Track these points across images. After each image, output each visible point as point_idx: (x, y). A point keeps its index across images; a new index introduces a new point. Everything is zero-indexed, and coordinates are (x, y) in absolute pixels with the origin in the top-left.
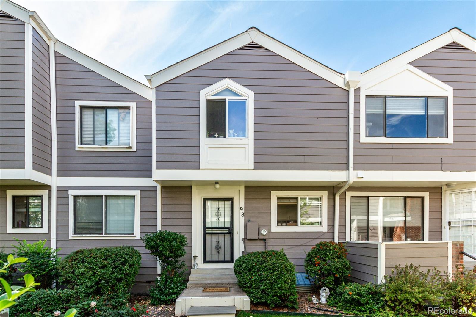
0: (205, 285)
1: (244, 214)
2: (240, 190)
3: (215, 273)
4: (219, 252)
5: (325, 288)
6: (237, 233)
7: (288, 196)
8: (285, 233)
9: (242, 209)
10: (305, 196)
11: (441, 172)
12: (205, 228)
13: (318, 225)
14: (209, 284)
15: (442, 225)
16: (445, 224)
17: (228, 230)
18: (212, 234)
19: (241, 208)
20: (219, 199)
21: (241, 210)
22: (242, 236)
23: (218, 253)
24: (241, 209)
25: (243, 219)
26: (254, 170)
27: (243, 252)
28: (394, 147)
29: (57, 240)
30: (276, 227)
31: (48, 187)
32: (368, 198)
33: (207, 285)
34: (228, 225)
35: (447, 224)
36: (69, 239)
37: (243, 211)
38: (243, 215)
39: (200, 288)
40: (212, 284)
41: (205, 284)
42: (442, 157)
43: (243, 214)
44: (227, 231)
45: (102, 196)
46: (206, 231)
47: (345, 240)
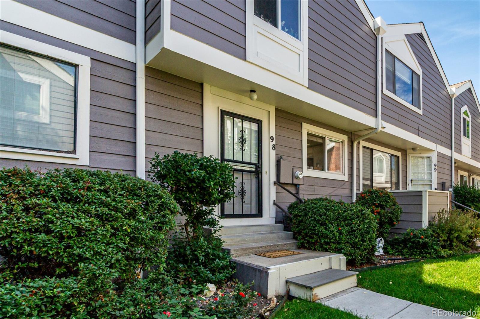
0: (257, 249)
1: (275, 147)
2: (269, 112)
3: (248, 233)
4: (244, 200)
5: (380, 238)
6: (266, 172)
7: (318, 133)
9: (273, 140)
10: (331, 137)
11: (417, 136)
12: (223, 159)
13: (340, 173)
14: (261, 247)
15: (407, 183)
16: (409, 182)
17: (255, 167)
20: (244, 118)
22: (273, 178)
23: (242, 201)
24: (272, 138)
25: (273, 153)
26: (308, 88)
27: (274, 200)
28: (399, 106)
30: (307, 169)
32: (372, 150)
33: (259, 250)
34: (254, 160)
35: (410, 182)
37: (274, 143)
38: (274, 149)
39: (249, 255)
40: (265, 247)
42: (419, 126)
43: (273, 147)
44: (252, 168)
47: (359, 191)
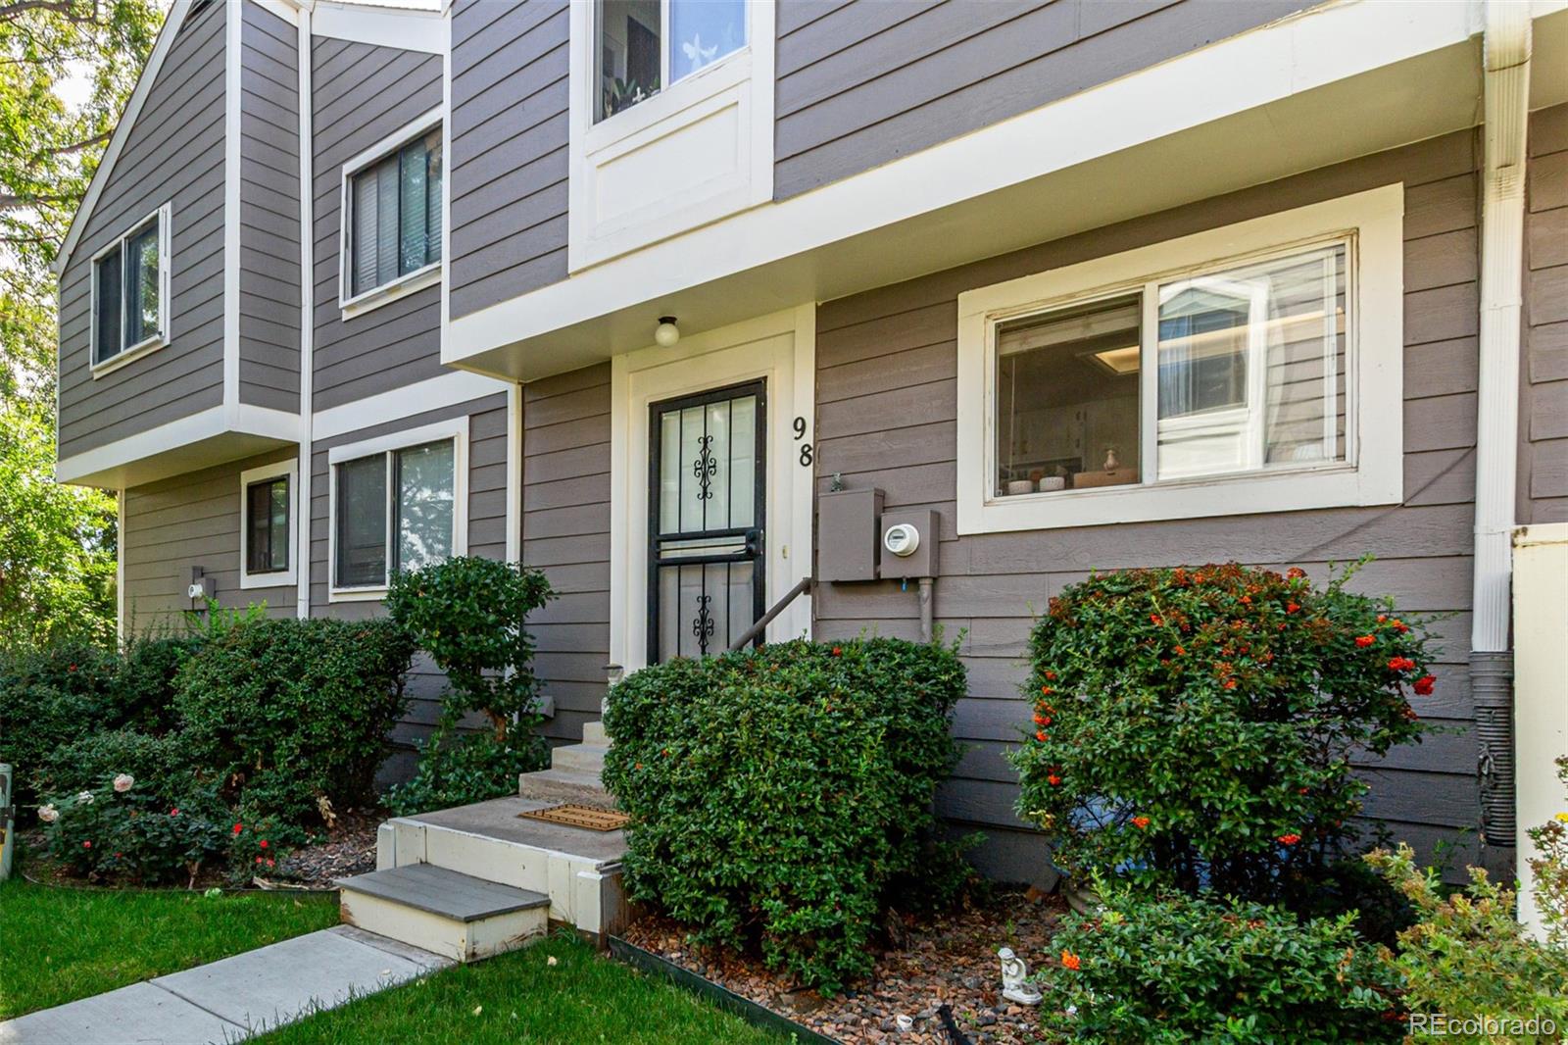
0: (575, 792)
1: (811, 453)
2: (793, 333)
6: (784, 551)
7: (1071, 296)
8: (1043, 537)
9: (803, 430)
12: (656, 538)
17: (742, 540)
18: (681, 563)
19: (799, 426)
20: (709, 398)
21: (798, 434)
22: (803, 569)
25: (805, 477)
26: (775, 200)
29: (310, 607)
30: (986, 504)
31: (290, 450)
34: (745, 518)
36: (330, 601)
37: (809, 438)
38: (806, 460)
41: (574, 787)
43: (805, 454)
44: (737, 545)
45: (384, 454)
46: (659, 553)
